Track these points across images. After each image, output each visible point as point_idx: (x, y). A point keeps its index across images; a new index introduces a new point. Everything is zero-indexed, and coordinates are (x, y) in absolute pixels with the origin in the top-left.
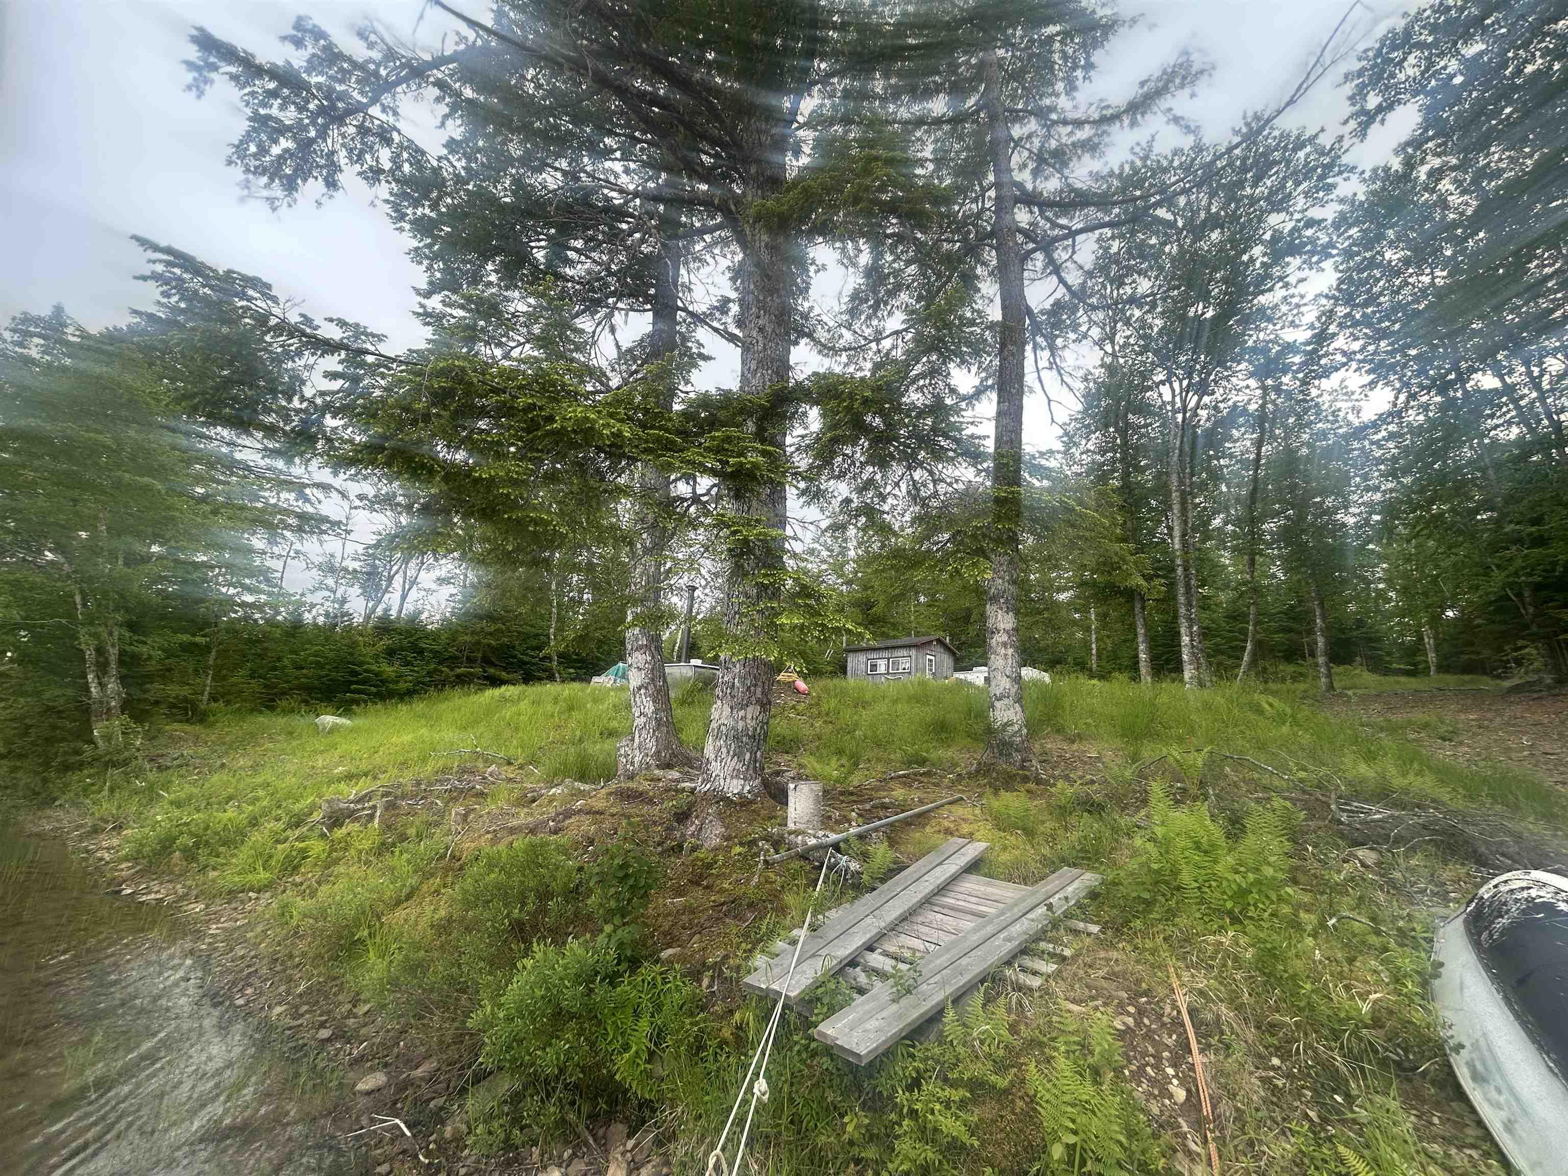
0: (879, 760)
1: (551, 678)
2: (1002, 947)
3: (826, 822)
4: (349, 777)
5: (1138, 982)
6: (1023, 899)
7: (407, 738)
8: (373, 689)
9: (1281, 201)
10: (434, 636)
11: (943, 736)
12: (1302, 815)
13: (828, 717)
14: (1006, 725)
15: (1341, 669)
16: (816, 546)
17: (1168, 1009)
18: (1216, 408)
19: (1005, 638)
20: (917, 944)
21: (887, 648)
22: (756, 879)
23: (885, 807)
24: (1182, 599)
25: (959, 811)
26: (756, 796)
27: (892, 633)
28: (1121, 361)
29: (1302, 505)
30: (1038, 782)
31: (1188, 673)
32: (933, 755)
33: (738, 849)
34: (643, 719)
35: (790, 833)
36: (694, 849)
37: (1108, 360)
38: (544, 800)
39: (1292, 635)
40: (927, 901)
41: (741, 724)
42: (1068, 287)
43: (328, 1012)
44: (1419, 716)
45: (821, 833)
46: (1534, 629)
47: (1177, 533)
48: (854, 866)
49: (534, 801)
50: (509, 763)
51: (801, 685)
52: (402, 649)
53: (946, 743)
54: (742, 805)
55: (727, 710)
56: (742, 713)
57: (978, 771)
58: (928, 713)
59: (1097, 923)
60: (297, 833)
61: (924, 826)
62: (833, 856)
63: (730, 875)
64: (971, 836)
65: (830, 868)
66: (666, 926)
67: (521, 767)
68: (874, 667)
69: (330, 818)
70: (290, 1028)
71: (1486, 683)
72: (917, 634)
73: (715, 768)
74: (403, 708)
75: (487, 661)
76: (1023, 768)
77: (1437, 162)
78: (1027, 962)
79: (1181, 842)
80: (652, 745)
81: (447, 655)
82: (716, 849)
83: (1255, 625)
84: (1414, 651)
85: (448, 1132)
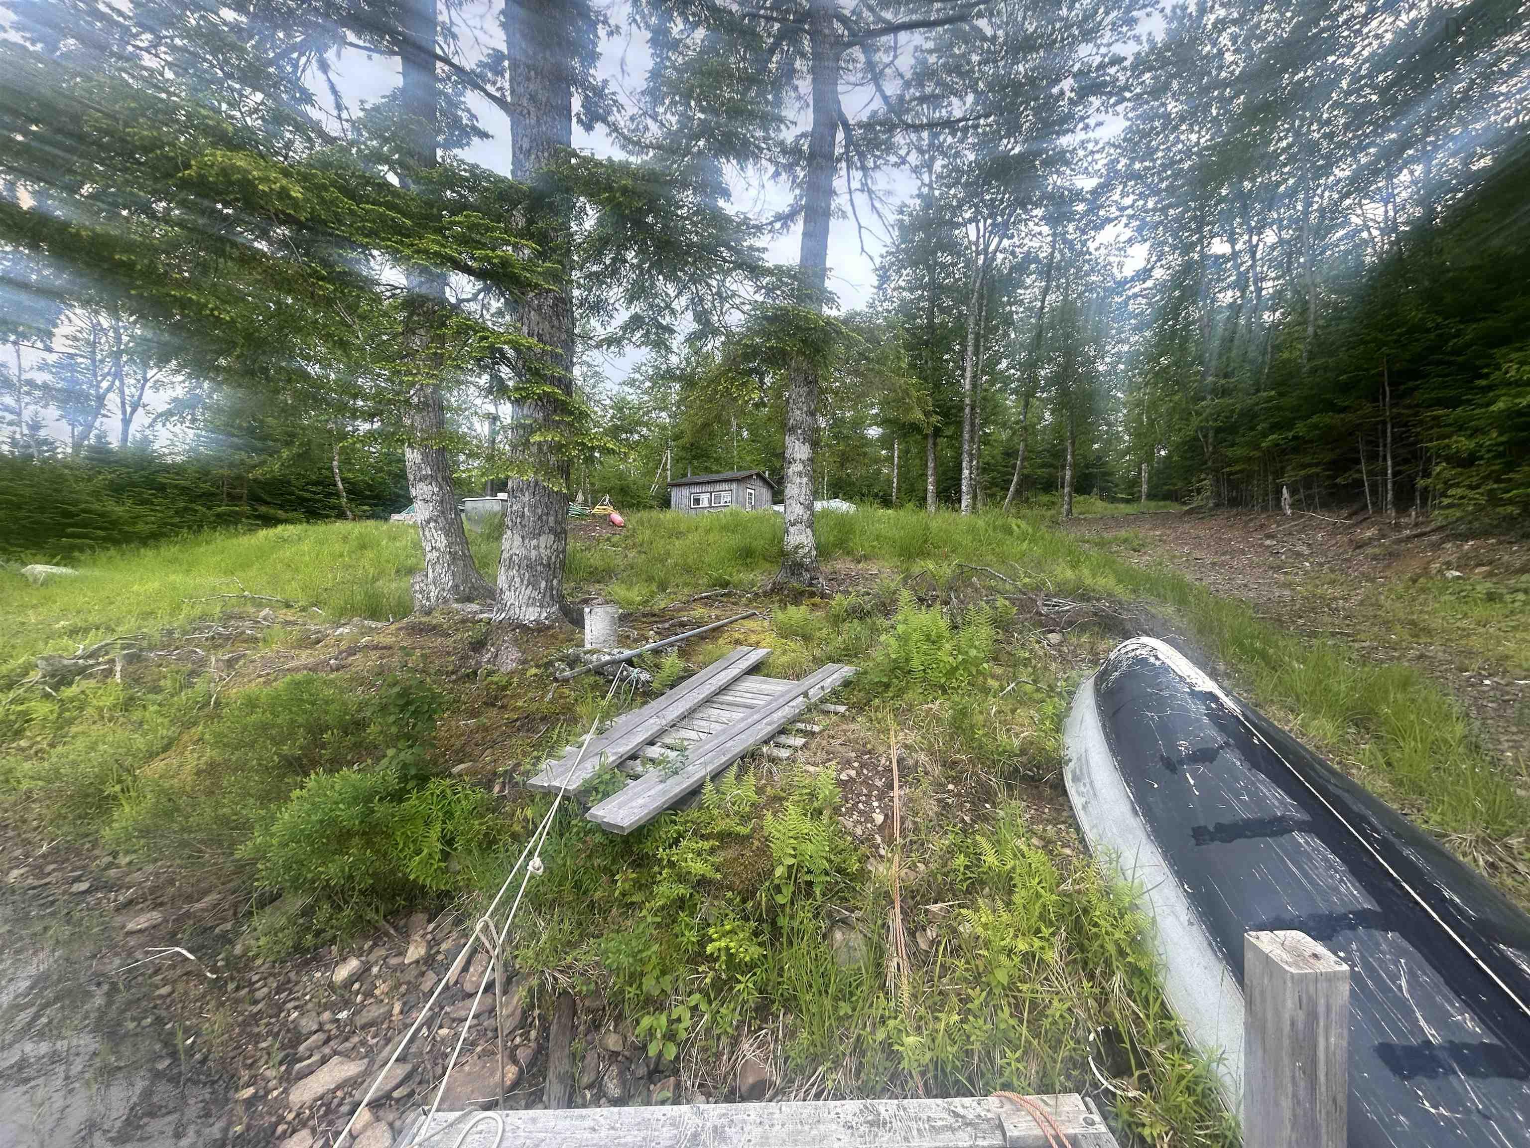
0: (686, 584)
1: (341, 515)
2: (764, 730)
3: (623, 641)
4: (73, 632)
5: (864, 745)
6: (789, 691)
7: (153, 586)
8: (101, 533)
9: (1092, 31)
10: (178, 470)
11: (749, 560)
12: (1015, 610)
13: (640, 547)
14: (797, 547)
15: (1081, 498)
16: (637, 376)
17: (883, 761)
18: (1013, 253)
19: (800, 467)
20: (693, 735)
21: (709, 483)
22: (550, 696)
23: (683, 625)
24: (966, 436)
25: (750, 624)
26: (554, 621)
27: (715, 468)
28: (937, 193)
29: (1070, 353)
30: (823, 596)
31: (966, 501)
32: (735, 578)
33: (534, 671)
34: (436, 554)
35: (586, 653)
36: (489, 674)
37: (925, 190)
38: (330, 641)
39: (1051, 470)
40: (708, 701)
41: (534, 554)
42: (885, 98)
43: (84, 868)
44: (1123, 533)
45: (616, 651)
46: (1210, 464)
47: (968, 374)
48: (645, 676)
49: (318, 642)
50: (288, 606)
51: (617, 517)
52: (133, 484)
53: (749, 567)
54: (539, 631)
55: (518, 540)
56: (534, 542)
57: (772, 590)
58: (734, 541)
59: (844, 704)
60: (11, 695)
61: (717, 639)
62: (625, 669)
63: (525, 694)
64: (757, 645)
65: (622, 680)
66: (458, 744)
67: (304, 609)
68: (697, 501)
69: (53, 676)
70: (34, 888)
71: (1174, 508)
72: (740, 468)
73: (509, 597)
74: (148, 554)
75: (255, 499)
76: (811, 585)
77: (1222, 13)
78: (783, 739)
79: (915, 636)
80: (448, 580)
81: (199, 492)
82: (512, 673)
83: (1023, 461)
84: (1135, 483)
85: (238, 949)
